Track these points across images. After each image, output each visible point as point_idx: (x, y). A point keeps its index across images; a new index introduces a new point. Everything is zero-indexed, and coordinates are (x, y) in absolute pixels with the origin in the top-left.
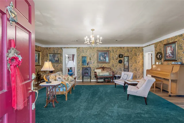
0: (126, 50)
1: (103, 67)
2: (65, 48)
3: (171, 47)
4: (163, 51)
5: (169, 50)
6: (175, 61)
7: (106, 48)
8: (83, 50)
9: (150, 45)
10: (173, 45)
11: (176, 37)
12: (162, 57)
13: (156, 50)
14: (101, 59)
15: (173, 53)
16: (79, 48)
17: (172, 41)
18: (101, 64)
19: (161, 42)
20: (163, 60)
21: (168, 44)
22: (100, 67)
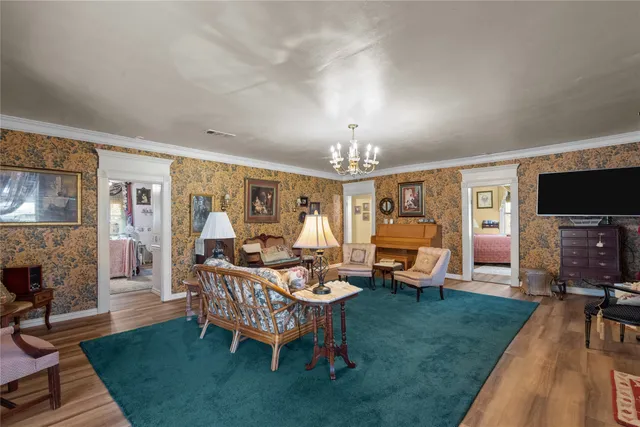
0: (313, 185)
1: (263, 235)
2: (110, 148)
3: (413, 191)
4: (394, 197)
5: (409, 197)
6: (421, 216)
7: (269, 172)
8: (197, 172)
9: (361, 180)
10: (417, 188)
11: (423, 173)
12: (393, 207)
13: (377, 193)
14: (257, 208)
15: (416, 202)
16: (180, 160)
17: (416, 179)
18: (257, 226)
19: (390, 176)
20: (395, 213)
21: (407, 183)
22: (253, 235)
